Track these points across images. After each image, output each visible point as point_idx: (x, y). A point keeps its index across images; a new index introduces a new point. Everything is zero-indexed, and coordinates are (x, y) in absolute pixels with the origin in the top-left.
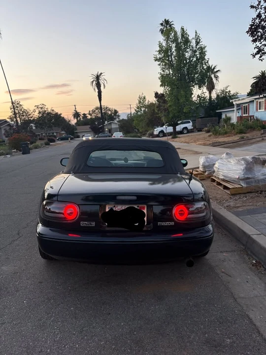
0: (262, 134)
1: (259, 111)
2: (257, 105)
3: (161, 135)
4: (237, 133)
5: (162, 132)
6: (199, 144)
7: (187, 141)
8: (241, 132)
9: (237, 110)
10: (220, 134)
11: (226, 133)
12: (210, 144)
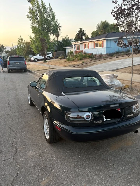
0: (91, 61)
1: (85, 48)
2: (84, 45)
3: (36, 60)
4: (79, 60)
5: (36, 58)
6: (62, 66)
7: (54, 64)
8: (81, 59)
9: (75, 47)
10: (71, 60)
11: (73, 60)
12: (68, 66)
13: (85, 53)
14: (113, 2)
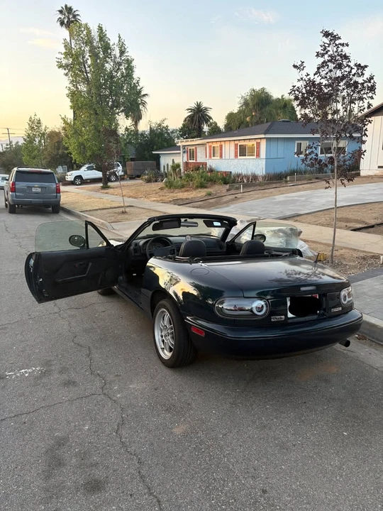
0: (228, 190)
1: (213, 158)
2: (210, 150)
3: (78, 182)
4: (197, 187)
5: (79, 177)
6: (154, 201)
7: (131, 194)
8: (202, 186)
9: (184, 152)
10: (176, 188)
11: (183, 186)
12: (170, 201)
13: (211, 170)
14: (295, 66)
